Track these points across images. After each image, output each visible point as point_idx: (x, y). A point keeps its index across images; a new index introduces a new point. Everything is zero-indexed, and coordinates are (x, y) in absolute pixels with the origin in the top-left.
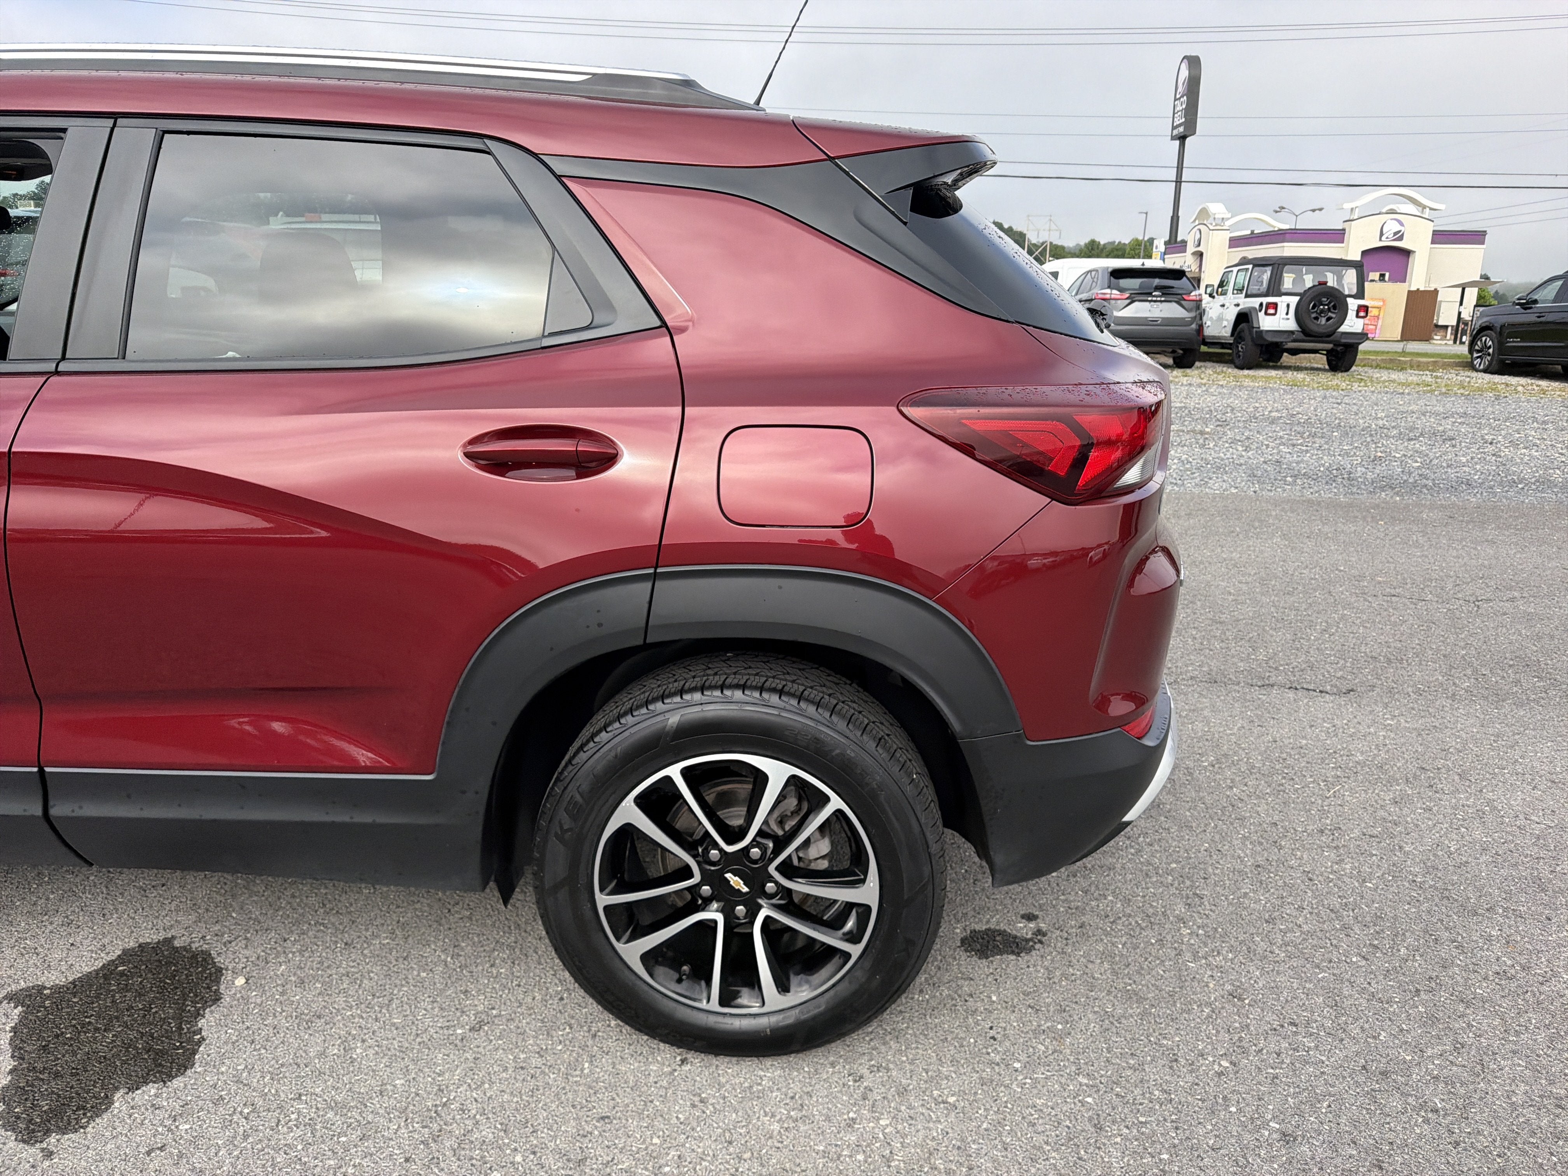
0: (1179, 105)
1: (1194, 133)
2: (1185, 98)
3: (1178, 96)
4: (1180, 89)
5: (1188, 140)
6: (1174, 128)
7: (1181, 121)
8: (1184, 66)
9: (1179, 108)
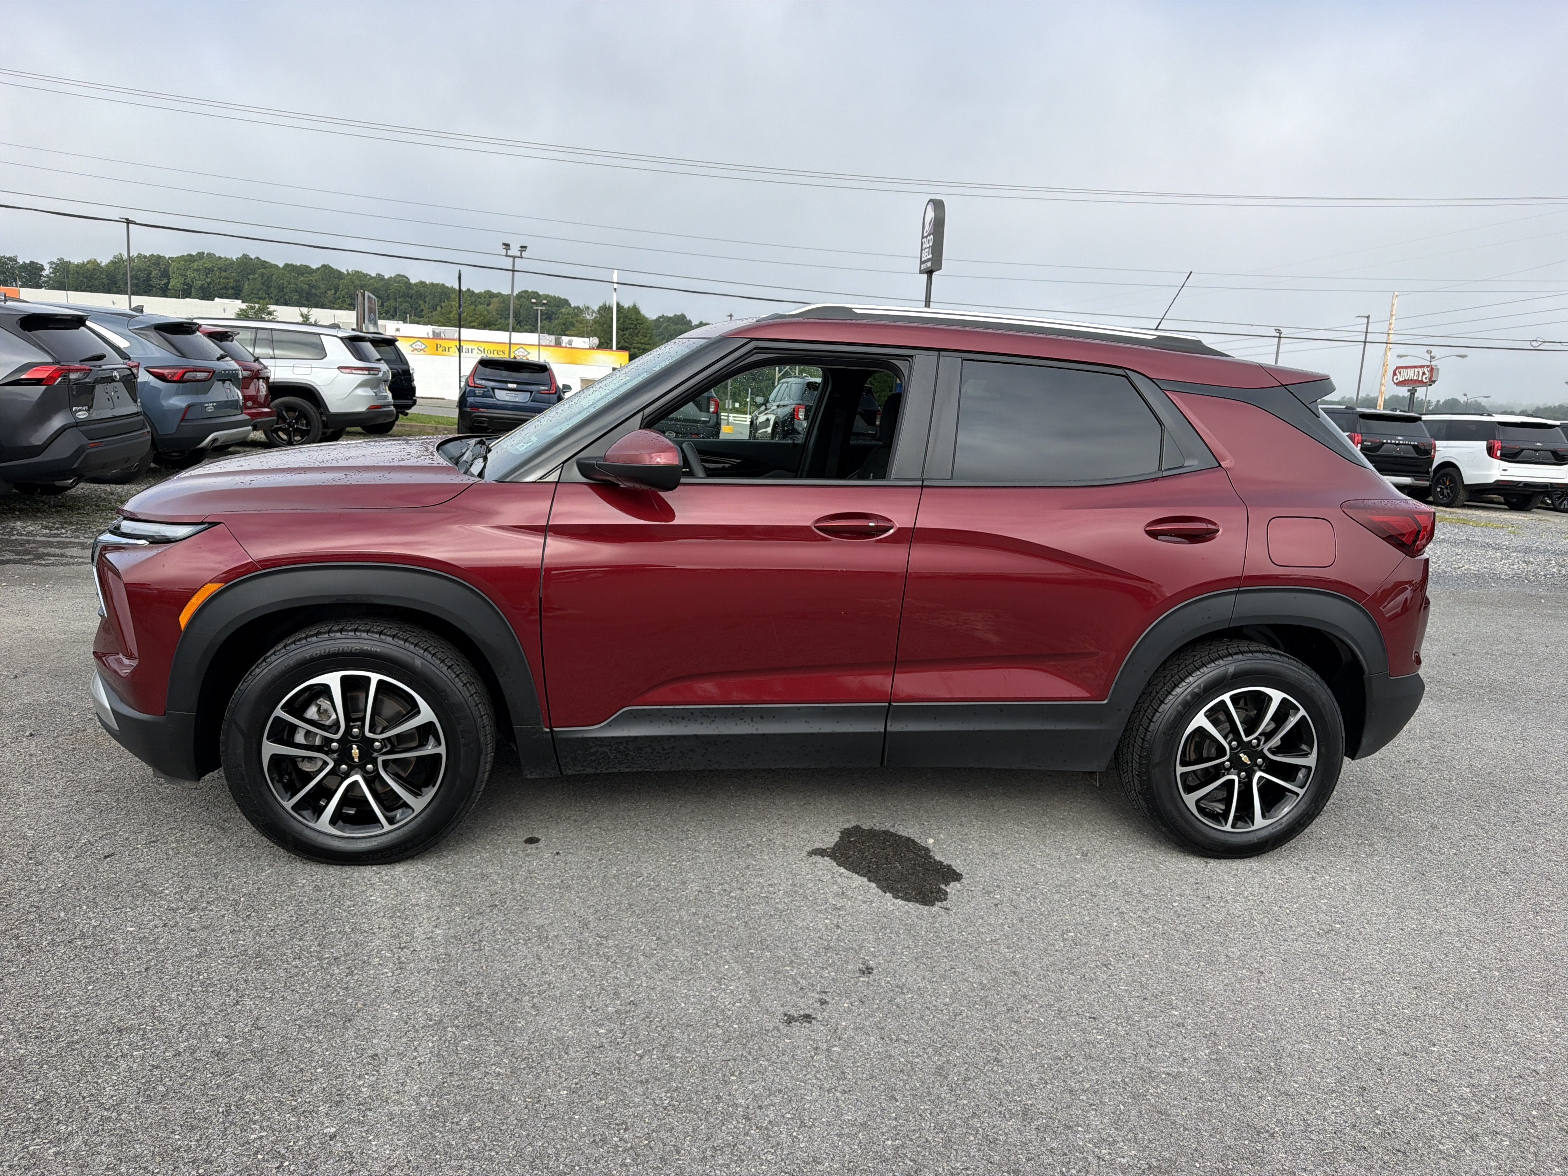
0: (926, 242)
1: (940, 269)
2: (931, 236)
3: (925, 235)
4: (927, 228)
5: (935, 275)
6: (922, 263)
7: (928, 257)
8: (930, 209)
9: (926, 245)
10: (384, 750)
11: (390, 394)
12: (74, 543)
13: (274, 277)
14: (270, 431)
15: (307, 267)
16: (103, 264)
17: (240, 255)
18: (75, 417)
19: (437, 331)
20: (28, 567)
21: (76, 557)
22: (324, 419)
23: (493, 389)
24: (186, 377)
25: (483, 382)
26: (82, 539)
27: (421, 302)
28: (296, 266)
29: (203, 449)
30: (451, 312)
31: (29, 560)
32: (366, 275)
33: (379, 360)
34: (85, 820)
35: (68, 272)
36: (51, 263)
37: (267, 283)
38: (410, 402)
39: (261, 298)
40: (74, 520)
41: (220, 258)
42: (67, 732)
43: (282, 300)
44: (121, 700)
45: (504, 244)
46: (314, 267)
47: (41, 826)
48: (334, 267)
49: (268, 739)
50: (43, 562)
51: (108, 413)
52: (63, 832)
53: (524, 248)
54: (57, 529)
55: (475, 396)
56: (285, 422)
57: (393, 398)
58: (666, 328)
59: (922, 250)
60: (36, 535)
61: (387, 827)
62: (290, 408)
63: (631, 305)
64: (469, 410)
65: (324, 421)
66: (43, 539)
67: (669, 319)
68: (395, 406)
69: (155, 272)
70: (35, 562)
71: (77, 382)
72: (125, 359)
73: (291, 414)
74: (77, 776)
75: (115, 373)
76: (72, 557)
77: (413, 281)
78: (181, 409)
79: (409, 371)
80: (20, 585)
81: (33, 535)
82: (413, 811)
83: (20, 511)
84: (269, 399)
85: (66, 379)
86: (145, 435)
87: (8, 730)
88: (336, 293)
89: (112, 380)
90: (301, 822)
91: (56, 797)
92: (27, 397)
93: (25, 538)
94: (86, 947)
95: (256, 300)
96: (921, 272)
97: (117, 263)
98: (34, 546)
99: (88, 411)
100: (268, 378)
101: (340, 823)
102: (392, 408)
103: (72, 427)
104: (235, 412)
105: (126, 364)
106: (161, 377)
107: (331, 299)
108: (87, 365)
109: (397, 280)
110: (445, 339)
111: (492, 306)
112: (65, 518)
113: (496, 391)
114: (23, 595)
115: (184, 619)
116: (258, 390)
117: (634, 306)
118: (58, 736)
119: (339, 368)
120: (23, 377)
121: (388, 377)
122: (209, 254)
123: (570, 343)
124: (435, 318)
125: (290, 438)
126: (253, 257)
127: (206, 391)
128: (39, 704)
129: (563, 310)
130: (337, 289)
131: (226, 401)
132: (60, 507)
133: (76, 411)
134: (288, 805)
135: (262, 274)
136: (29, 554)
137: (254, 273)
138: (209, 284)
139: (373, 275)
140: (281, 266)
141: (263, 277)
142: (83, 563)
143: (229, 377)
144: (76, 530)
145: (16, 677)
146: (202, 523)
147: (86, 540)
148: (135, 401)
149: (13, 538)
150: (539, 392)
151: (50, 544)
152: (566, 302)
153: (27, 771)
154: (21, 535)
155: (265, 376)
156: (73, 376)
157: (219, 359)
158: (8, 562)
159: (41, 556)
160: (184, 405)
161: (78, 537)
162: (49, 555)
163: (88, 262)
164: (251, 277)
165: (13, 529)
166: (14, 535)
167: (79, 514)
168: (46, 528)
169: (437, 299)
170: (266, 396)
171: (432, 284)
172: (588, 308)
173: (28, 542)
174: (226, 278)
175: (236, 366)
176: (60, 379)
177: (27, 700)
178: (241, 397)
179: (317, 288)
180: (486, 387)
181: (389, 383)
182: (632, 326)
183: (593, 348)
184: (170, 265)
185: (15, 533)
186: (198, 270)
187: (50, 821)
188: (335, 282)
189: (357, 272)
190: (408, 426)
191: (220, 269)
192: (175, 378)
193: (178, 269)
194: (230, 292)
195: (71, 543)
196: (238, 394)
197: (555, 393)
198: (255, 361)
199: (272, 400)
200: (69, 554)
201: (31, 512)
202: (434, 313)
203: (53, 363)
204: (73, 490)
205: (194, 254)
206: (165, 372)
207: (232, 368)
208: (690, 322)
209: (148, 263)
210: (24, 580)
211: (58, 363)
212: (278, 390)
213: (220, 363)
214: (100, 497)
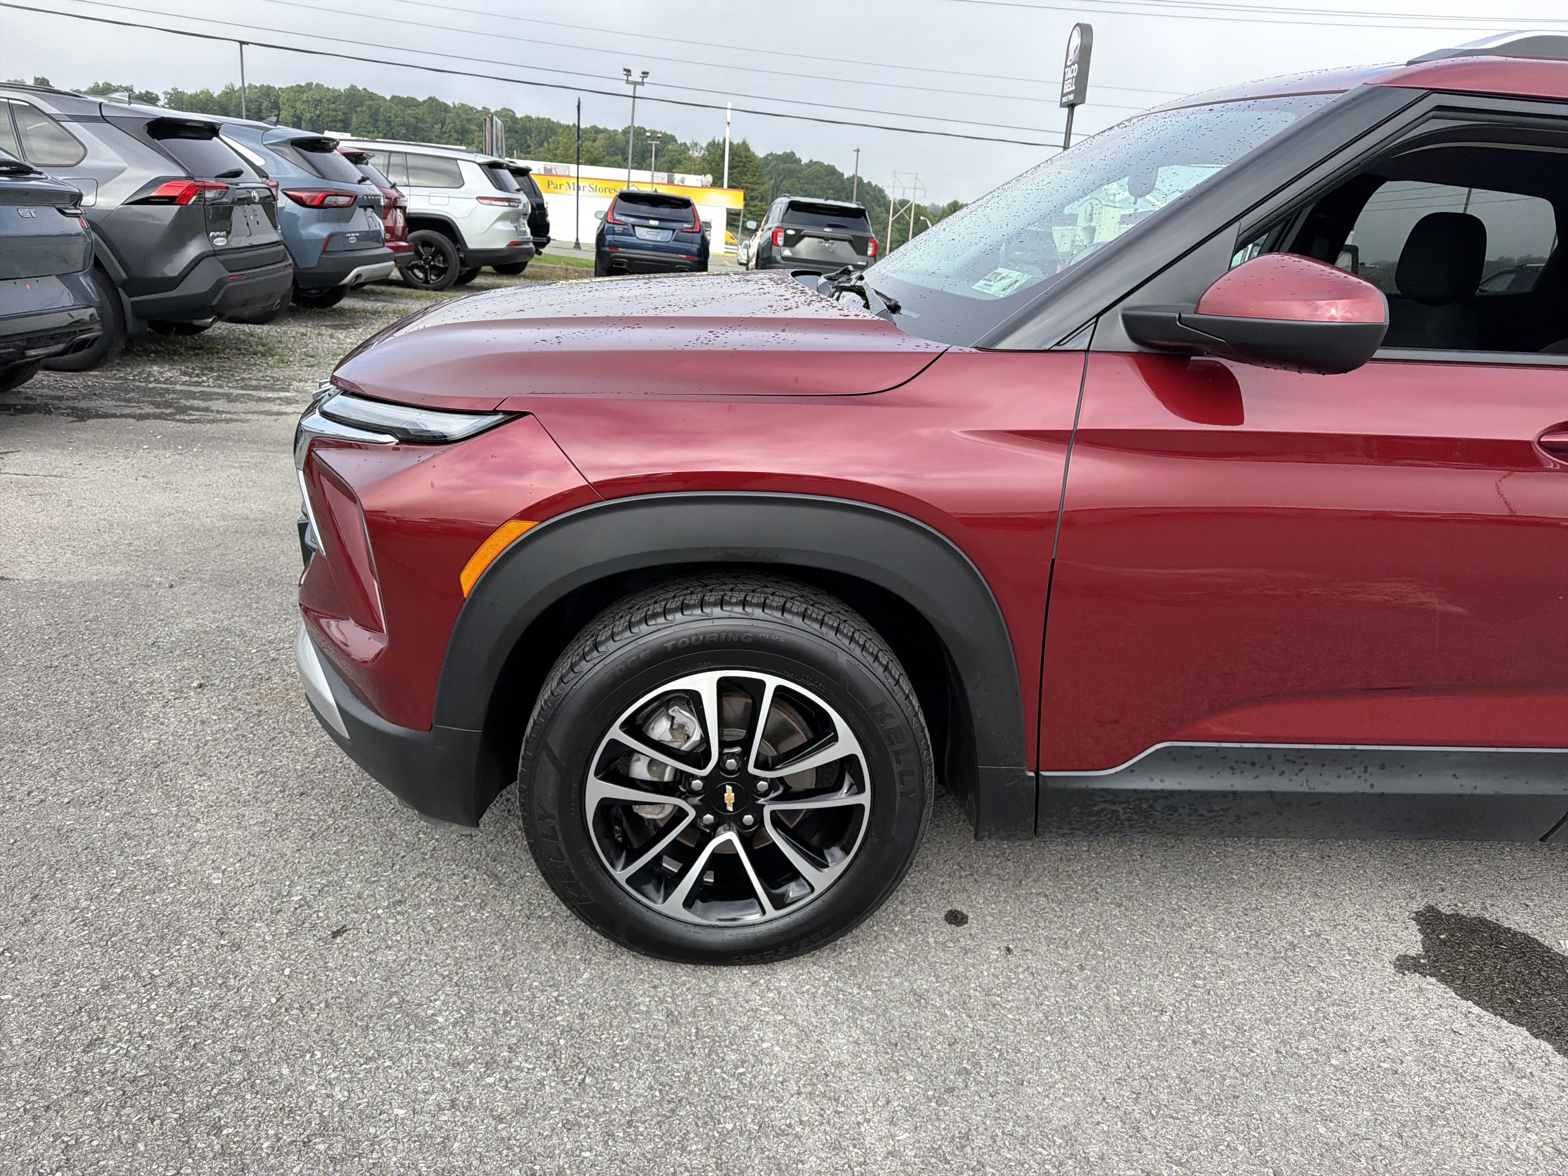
0: (1070, 72)
1: (1083, 102)
2: (1076, 65)
3: (1069, 64)
4: (1071, 57)
5: (1077, 108)
6: (1063, 95)
7: (1071, 89)
8: (1076, 34)
9: (1069, 75)
10: (772, 795)
11: (528, 230)
12: (218, 394)
13: (382, 109)
14: (405, 267)
15: (414, 99)
16: (215, 95)
17: (348, 87)
18: (212, 244)
19: (549, 167)
20: (171, 424)
21: (223, 412)
22: (462, 255)
23: (633, 226)
24: (326, 201)
25: (623, 218)
26: (226, 390)
27: (528, 137)
28: (403, 99)
29: (344, 286)
30: (557, 148)
31: (171, 414)
32: (472, 109)
33: (518, 190)
34: (293, 852)
35: (182, 103)
36: (166, 93)
37: (375, 115)
38: (544, 240)
39: (369, 132)
40: (215, 365)
41: (328, 89)
42: (247, 681)
43: (390, 134)
44: (353, 692)
45: (625, 70)
46: (421, 100)
47: (231, 865)
48: (441, 100)
49: (596, 774)
50: (187, 418)
51: (245, 242)
52: (264, 877)
53: (645, 74)
54: (198, 375)
55: (614, 233)
56: (421, 258)
57: (532, 234)
58: (774, 167)
59: (1064, 81)
60: (175, 383)
61: (771, 912)
62: (426, 243)
63: (740, 141)
64: (607, 249)
65: (461, 258)
66: (186, 388)
67: (778, 157)
68: (534, 243)
69: (265, 104)
70: (178, 417)
71: (214, 203)
72: (263, 177)
73: (427, 249)
74: (270, 763)
75: (254, 193)
76: (218, 412)
77: (519, 115)
78: (322, 239)
79: (543, 205)
80: (164, 448)
81: (172, 383)
82: (812, 889)
83: (156, 352)
84: (407, 231)
85: (201, 196)
86: (285, 271)
87: (168, 676)
88: (442, 127)
89: (249, 201)
90: (639, 902)
91: (246, 803)
92: (160, 220)
93: (164, 386)
94: (333, 1159)
95: (364, 134)
96: (1062, 105)
97: (229, 93)
98: (174, 396)
99: (227, 237)
100: (405, 208)
101: (698, 904)
102: (531, 245)
103: (208, 256)
104: (377, 245)
105: (264, 183)
106: (299, 201)
107: (437, 133)
108: (224, 182)
109: (503, 114)
110: (557, 176)
111: (597, 142)
112: (206, 363)
113: (636, 228)
114: (169, 461)
115: (469, 578)
116: (395, 222)
117: (744, 143)
118: (237, 687)
119: (478, 198)
120: (153, 194)
121: (527, 210)
122: (317, 85)
123: (683, 181)
124: (542, 155)
125: (426, 277)
126: (360, 88)
127: (348, 219)
128: (205, 632)
129: (670, 147)
130: (443, 124)
131: (367, 232)
132: (199, 349)
133: (214, 237)
134: (621, 874)
135: (370, 107)
136: (170, 406)
137: (361, 104)
138: (318, 116)
139: (479, 108)
140: (388, 97)
141: (370, 110)
142: (232, 420)
143: (370, 204)
144: (219, 378)
145: (171, 586)
146: (494, 412)
147: (231, 391)
148: (275, 227)
149: (151, 386)
150: (682, 230)
151: (191, 395)
152: (672, 139)
153: (201, 751)
154: (159, 382)
155: (403, 204)
156: (209, 195)
157: (360, 182)
158: (147, 416)
159: (184, 410)
160: (325, 234)
161: (221, 386)
162: (192, 408)
163: (202, 93)
164: (358, 109)
165: (150, 374)
166: (150, 382)
167: (221, 358)
168: (185, 374)
169: (543, 135)
170: (404, 228)
171: (538, 119)
172: (696, 144)
173: (168, 391)
174: (335, 110)
175: (378, 192)
176: (194, 198)
177: (188, 623)
178: (383, 228)
179: (423, 121)
180: (626, 224)
181: (528, 217)
182: (741, 164)
183: (707, 187)
184: (280, 96)
185: (152, 379)
186: (307, 102)
187: (243, 853)
188: (443, 115)
189: (463, 105)
190: (538, 267)
191: (328, 100)
192: (314, 203)
193: (288, 100)
194: (339, 125)
195: (215, 394)
196: (379, 224)
197: (699, 232)
198: (392, 188)
199: (410, 232)
200: (214, 408)
201: (167, 355)
202: (540, 149)
203: (186, 178)
204: (210, 330)
205: (303, 84)
206: (304, 195)
207: (374, 193)
208: (800, 160)
209: (259, 94)
210: (168, 441)
211: (192, 178)
212: (415, 222)
213: (361, 186)
214: (239, 339)
